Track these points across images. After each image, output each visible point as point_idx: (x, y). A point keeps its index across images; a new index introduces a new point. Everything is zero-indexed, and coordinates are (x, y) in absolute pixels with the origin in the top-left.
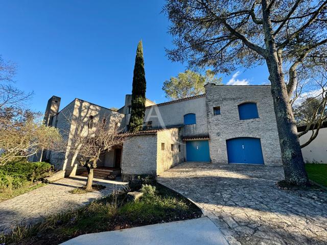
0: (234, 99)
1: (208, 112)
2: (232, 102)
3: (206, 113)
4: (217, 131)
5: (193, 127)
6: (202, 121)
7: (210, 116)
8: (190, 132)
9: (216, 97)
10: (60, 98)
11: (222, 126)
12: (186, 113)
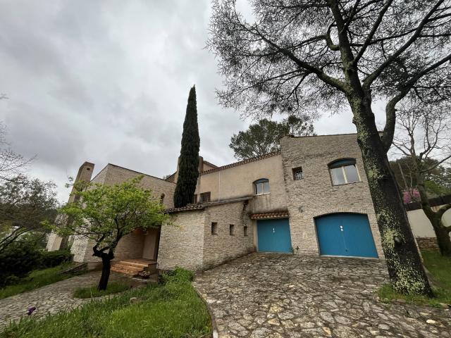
0: (321, 155)
1: (285, 175)
2: (319, 159)
3: (283, 178)
4: (299, 205)
5: (266, 199)
6: (279, 189)
7: (288, 181)
8: (262, 207)
9: (295, 154)
10: (94, 165)
11: (307, 196)
12: (256, 179)
